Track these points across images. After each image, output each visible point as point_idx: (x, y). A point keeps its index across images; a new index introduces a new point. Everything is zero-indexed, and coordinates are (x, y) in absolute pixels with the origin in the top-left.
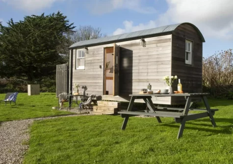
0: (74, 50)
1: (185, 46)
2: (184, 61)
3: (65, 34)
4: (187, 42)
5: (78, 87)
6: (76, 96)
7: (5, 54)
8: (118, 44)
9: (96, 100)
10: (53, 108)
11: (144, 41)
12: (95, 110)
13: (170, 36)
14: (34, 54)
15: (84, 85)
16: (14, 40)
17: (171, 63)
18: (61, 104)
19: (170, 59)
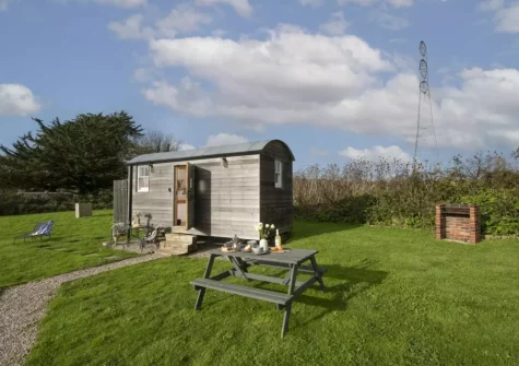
0: (134, 167)
1: (274, 166)
2: (274, 184)
3: (130, 138)
4: (277, 162)
5: (138, 216)
6: (137, 228)
7: (46, 161)
8: (192, 162)
9: (163, 233)
10: (104, 244)
11: (225, 160)
12: (162, 247)
13: (257, 157)
14: (86, 162)
15: (148, 212)
16: (59, 144)
17: (258, 189)
18: (115, 239)
19: (258, 184)
